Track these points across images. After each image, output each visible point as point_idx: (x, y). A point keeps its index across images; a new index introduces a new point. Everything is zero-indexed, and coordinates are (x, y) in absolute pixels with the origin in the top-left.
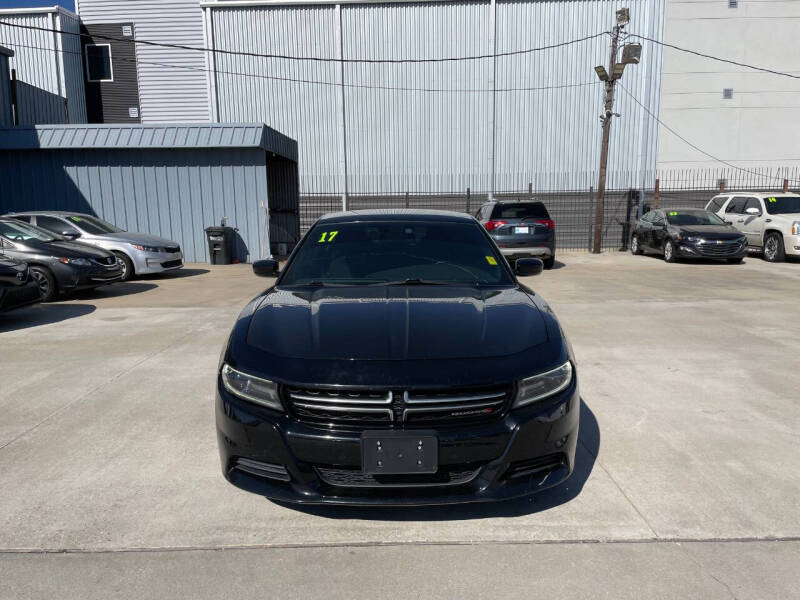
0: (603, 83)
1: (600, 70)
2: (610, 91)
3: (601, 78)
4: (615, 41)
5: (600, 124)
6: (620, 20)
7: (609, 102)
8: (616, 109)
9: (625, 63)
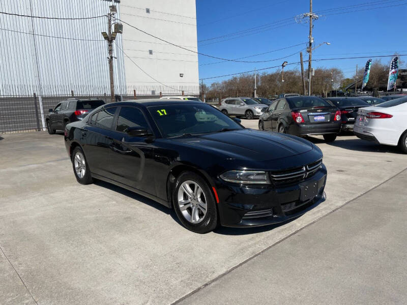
0: (106, 42)
1: (104, 34)
2: (110, 45)
3: (105, 38)
4: (110, 21)
5: (108, 62)
6: (111, 10)
7: (111, 51)
8: (114, 54)
9: (116, 32)
